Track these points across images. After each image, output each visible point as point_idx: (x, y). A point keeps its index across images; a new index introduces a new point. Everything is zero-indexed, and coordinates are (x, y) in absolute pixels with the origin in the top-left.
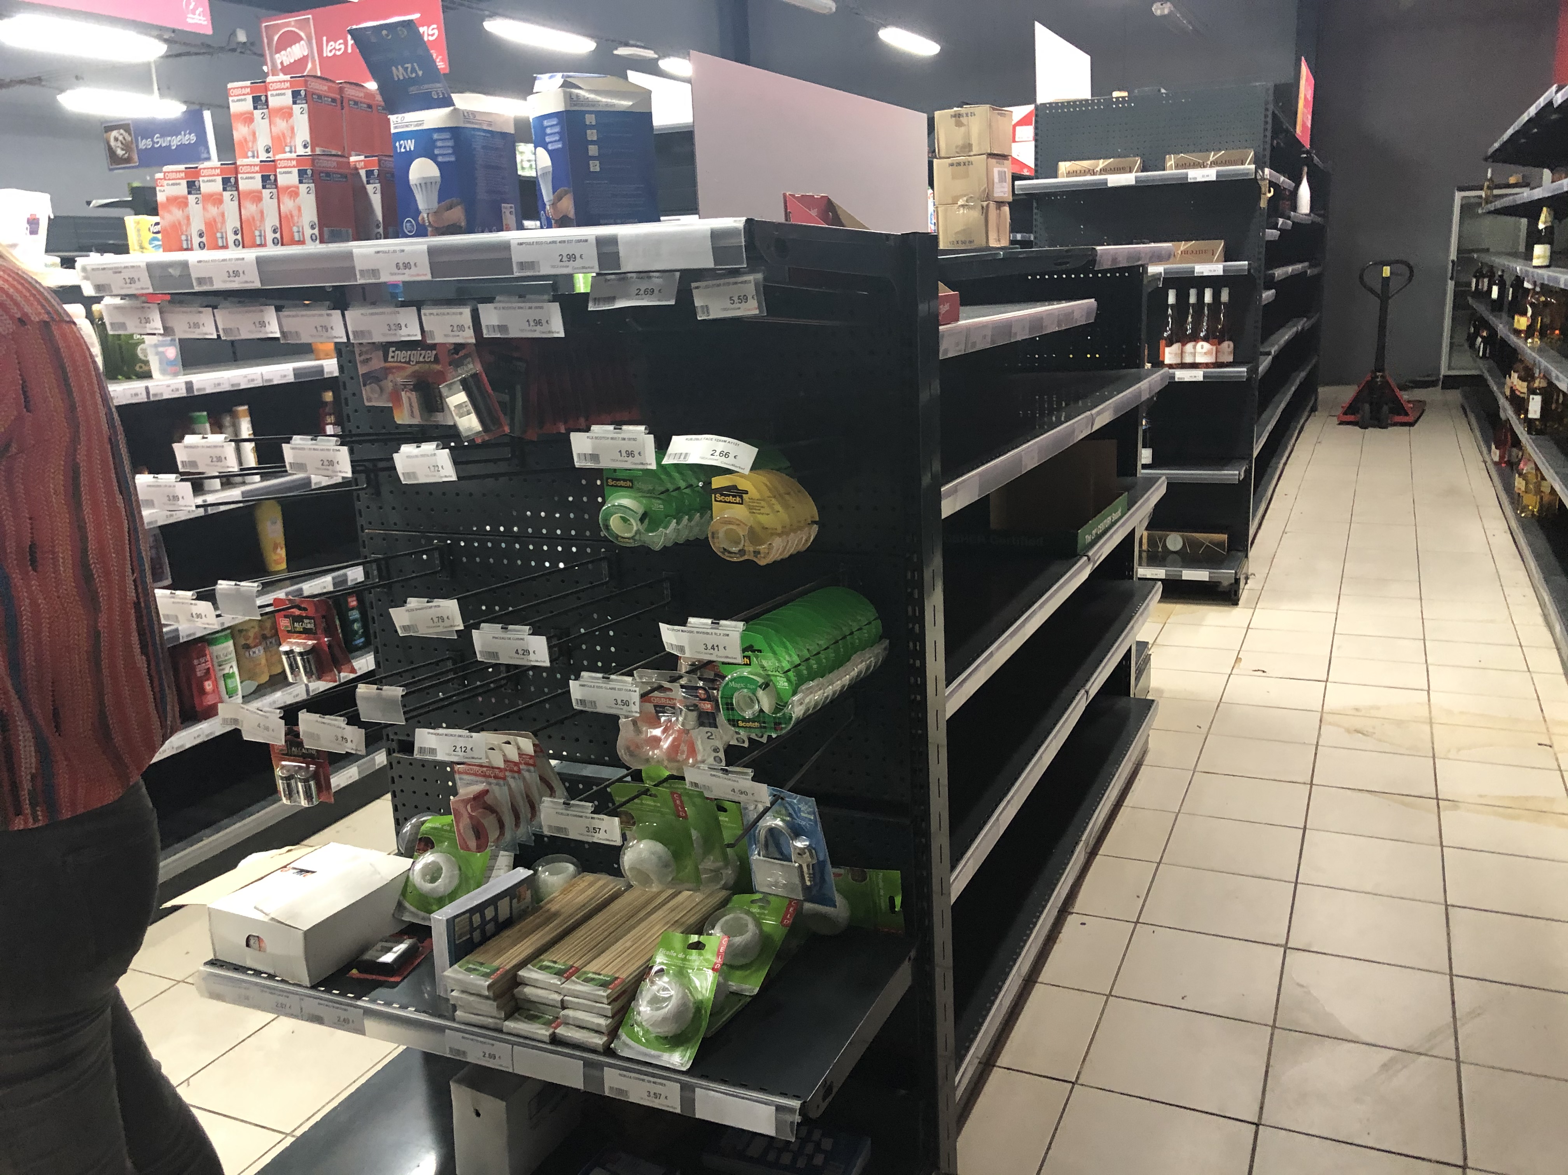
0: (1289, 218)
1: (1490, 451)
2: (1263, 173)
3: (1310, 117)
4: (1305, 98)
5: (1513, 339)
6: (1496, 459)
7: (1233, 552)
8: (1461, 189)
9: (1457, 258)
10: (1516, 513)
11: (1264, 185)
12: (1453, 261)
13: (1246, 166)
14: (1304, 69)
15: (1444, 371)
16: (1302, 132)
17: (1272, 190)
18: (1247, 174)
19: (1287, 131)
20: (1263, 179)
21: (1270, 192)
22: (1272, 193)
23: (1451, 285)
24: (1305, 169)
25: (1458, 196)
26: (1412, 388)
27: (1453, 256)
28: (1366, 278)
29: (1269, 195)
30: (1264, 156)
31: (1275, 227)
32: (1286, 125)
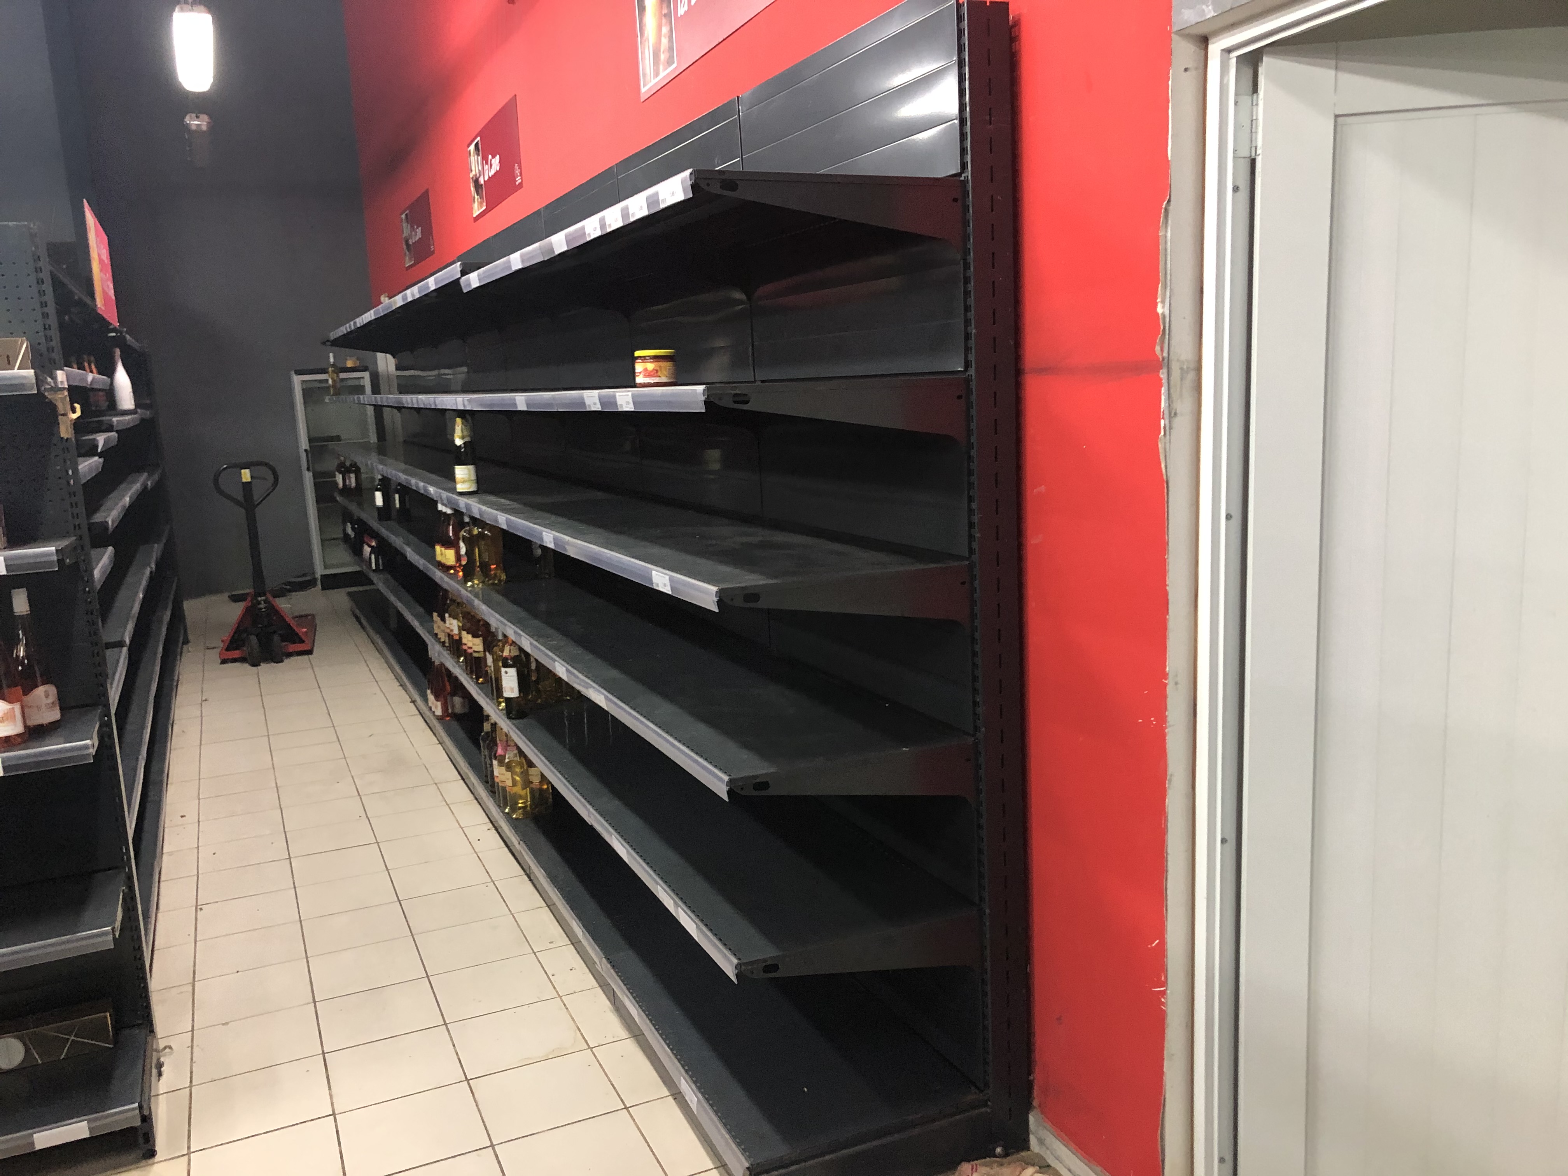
0: (110, 428)
1: (426, 700)
2: (54, 378)
3: (112, 286)
4: (101, 261)
5: (438, 575)
6: (439, 712)
7: (126, 1032)
8: (299, 373)
9: (310, 447)
10: (503, 812)
11: (61, 400)
12: (306, 450)
13: (16, 371)
14: (90, 219)
15: (320, 571)
16: (105, 304)
17: (77, 406)
18: (22, 386)
19: (81, 303)
20: (56, 389)
21: (74, 411)
22: (78, 413)
23: (308, 477)
24: (118, 352)
25: (297, 380)
26: (290, 591)
27: (304, 444)
28: (223, 487)
29: (74, 416)
30: (50, 350)
31: (92, 451)
32: (79, 294)
